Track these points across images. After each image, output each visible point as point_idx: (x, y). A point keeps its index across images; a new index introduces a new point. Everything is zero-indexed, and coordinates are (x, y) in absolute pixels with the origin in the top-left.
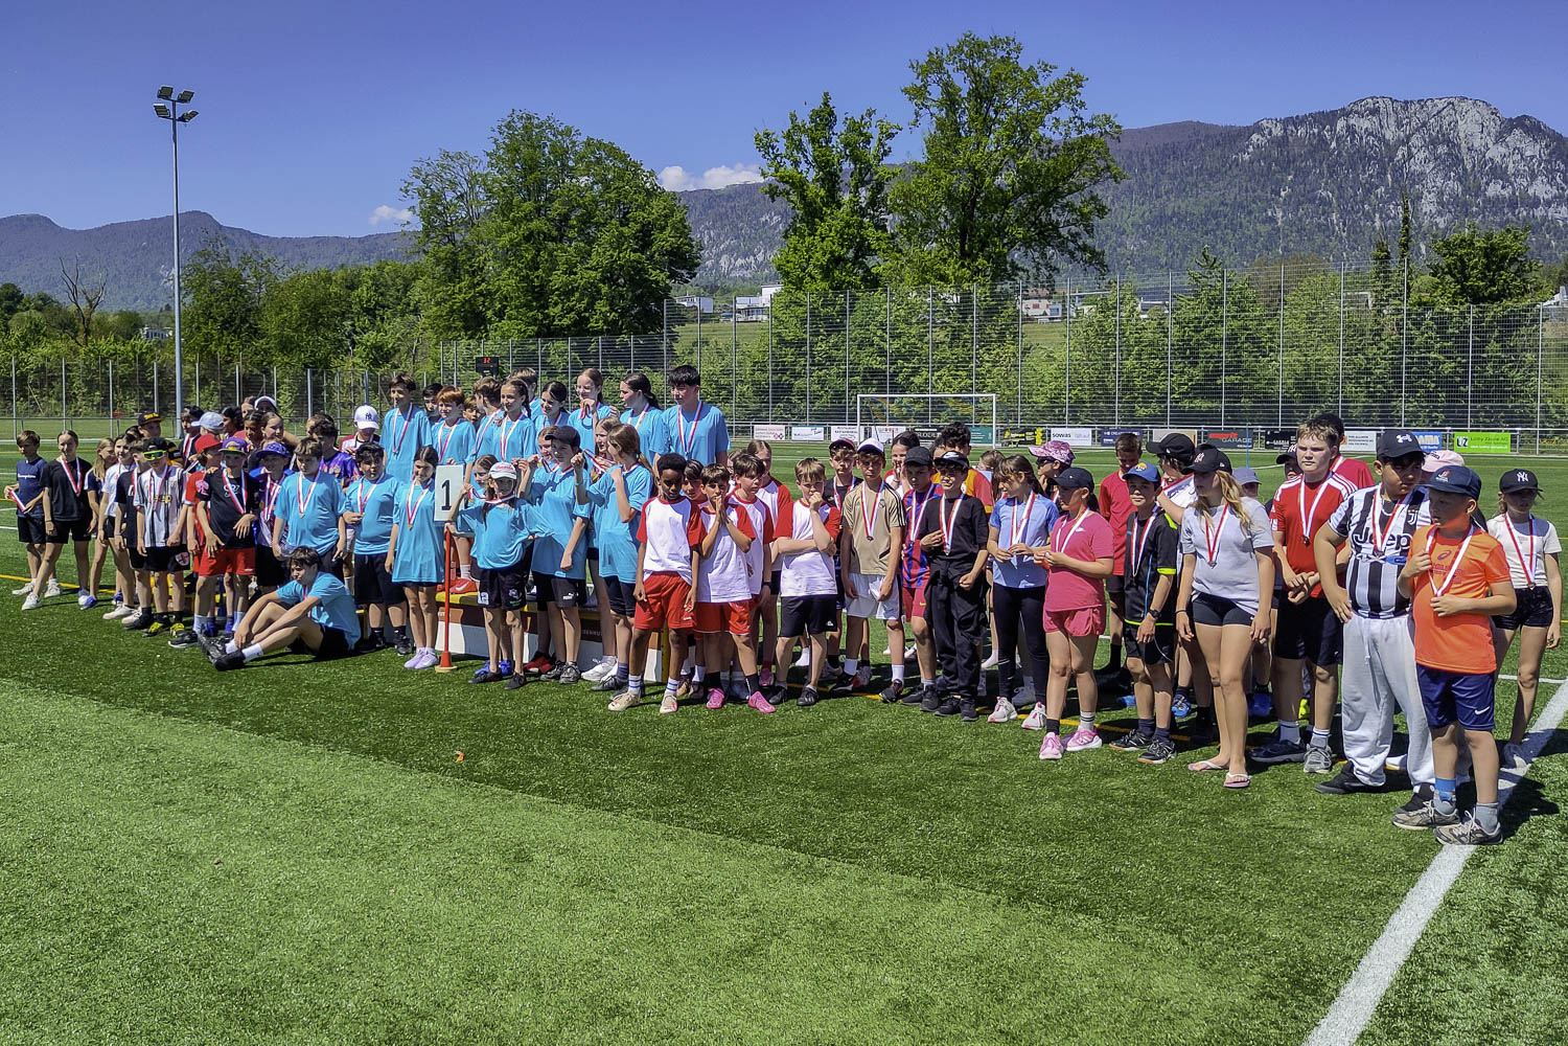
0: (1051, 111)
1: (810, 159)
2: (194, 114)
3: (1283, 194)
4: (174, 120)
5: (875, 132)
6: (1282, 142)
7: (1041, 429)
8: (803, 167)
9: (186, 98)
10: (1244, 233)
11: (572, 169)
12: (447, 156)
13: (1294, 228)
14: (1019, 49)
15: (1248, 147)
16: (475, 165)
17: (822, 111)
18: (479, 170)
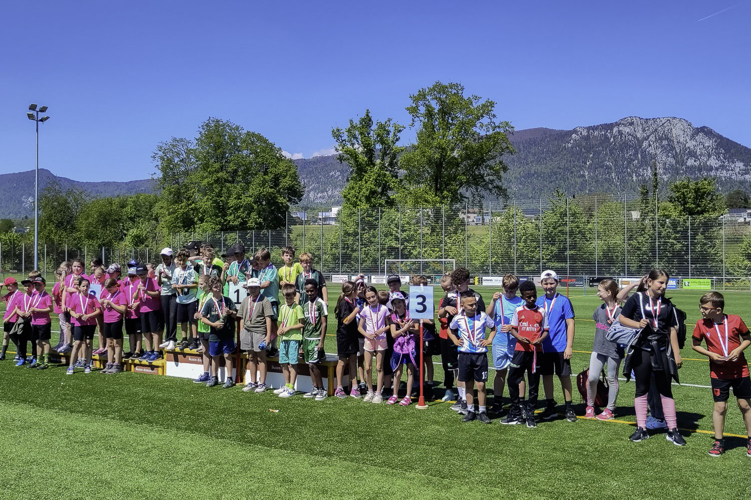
0: (479, 119)
1: (360, 142)
2: (48, 118)
3: (588, 163)
4: (37, 121)
5: (392, 129)
6: (587, 138)
7: (477, 277)
8: (356, 146)
9: (43, 110)
10: (569, 183)
11: (239, 147)
12: (175, 140)
13: (594, 180)
14: (462, 89)
15: (570, 140)
16: (190, 144)
17: (365, 119)
18: (192, 147)
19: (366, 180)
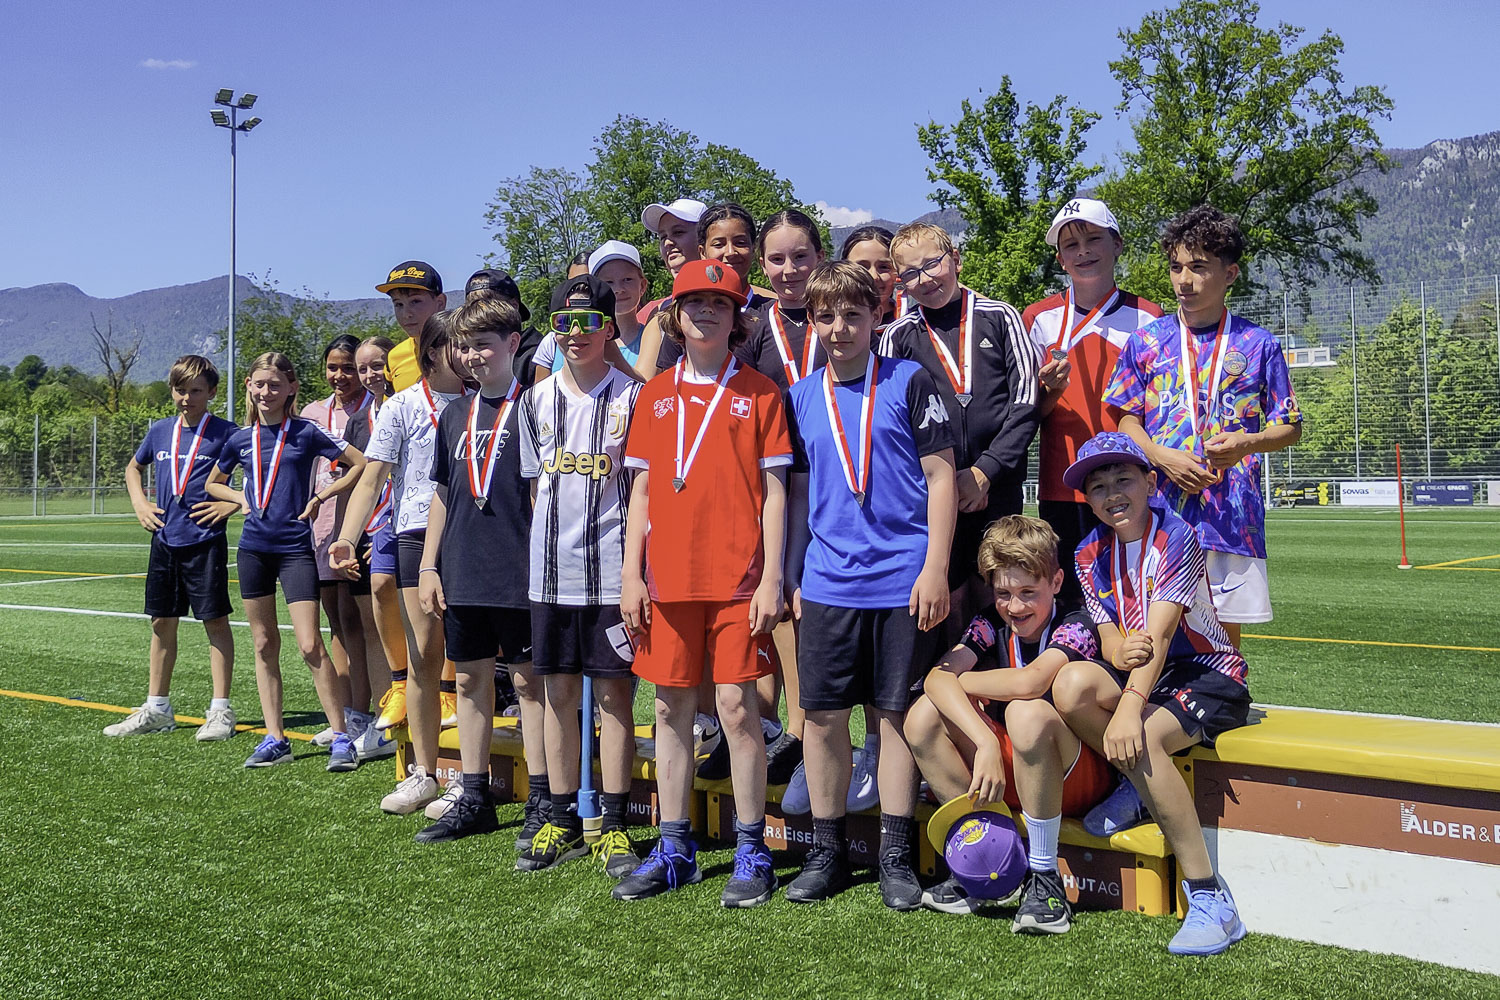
0: (1303, 83)
1: (989, 157)
2: (257, 122)
3: (1464, 225)
4: (234, 130)
5: (1065, 123)
6: (1460, 166)
7: (1326, 484)
8: (980, 167)
9: (247, 103)
11: (688, 183)
12: (538, 173)
15: (1419, 173)
16: (572, 183)
17: (1001, 99)
18: (578, 188)
19: (1006, 248)
